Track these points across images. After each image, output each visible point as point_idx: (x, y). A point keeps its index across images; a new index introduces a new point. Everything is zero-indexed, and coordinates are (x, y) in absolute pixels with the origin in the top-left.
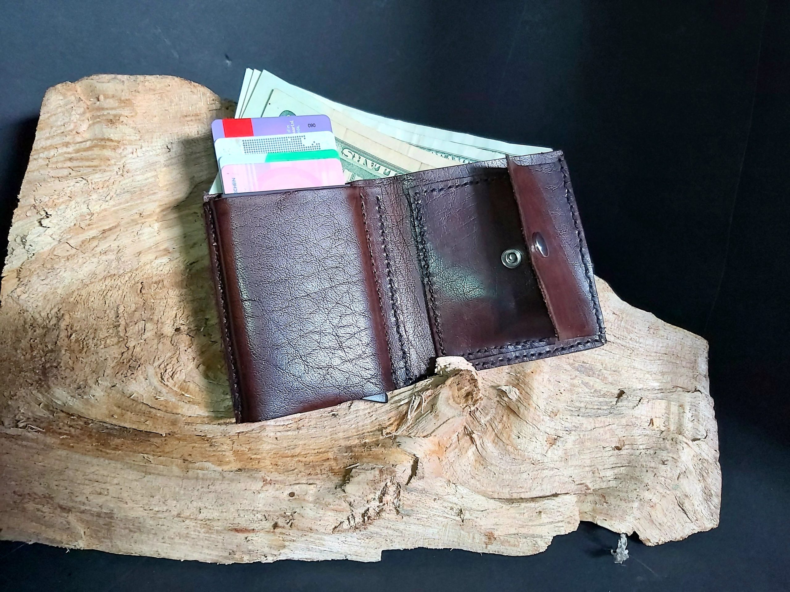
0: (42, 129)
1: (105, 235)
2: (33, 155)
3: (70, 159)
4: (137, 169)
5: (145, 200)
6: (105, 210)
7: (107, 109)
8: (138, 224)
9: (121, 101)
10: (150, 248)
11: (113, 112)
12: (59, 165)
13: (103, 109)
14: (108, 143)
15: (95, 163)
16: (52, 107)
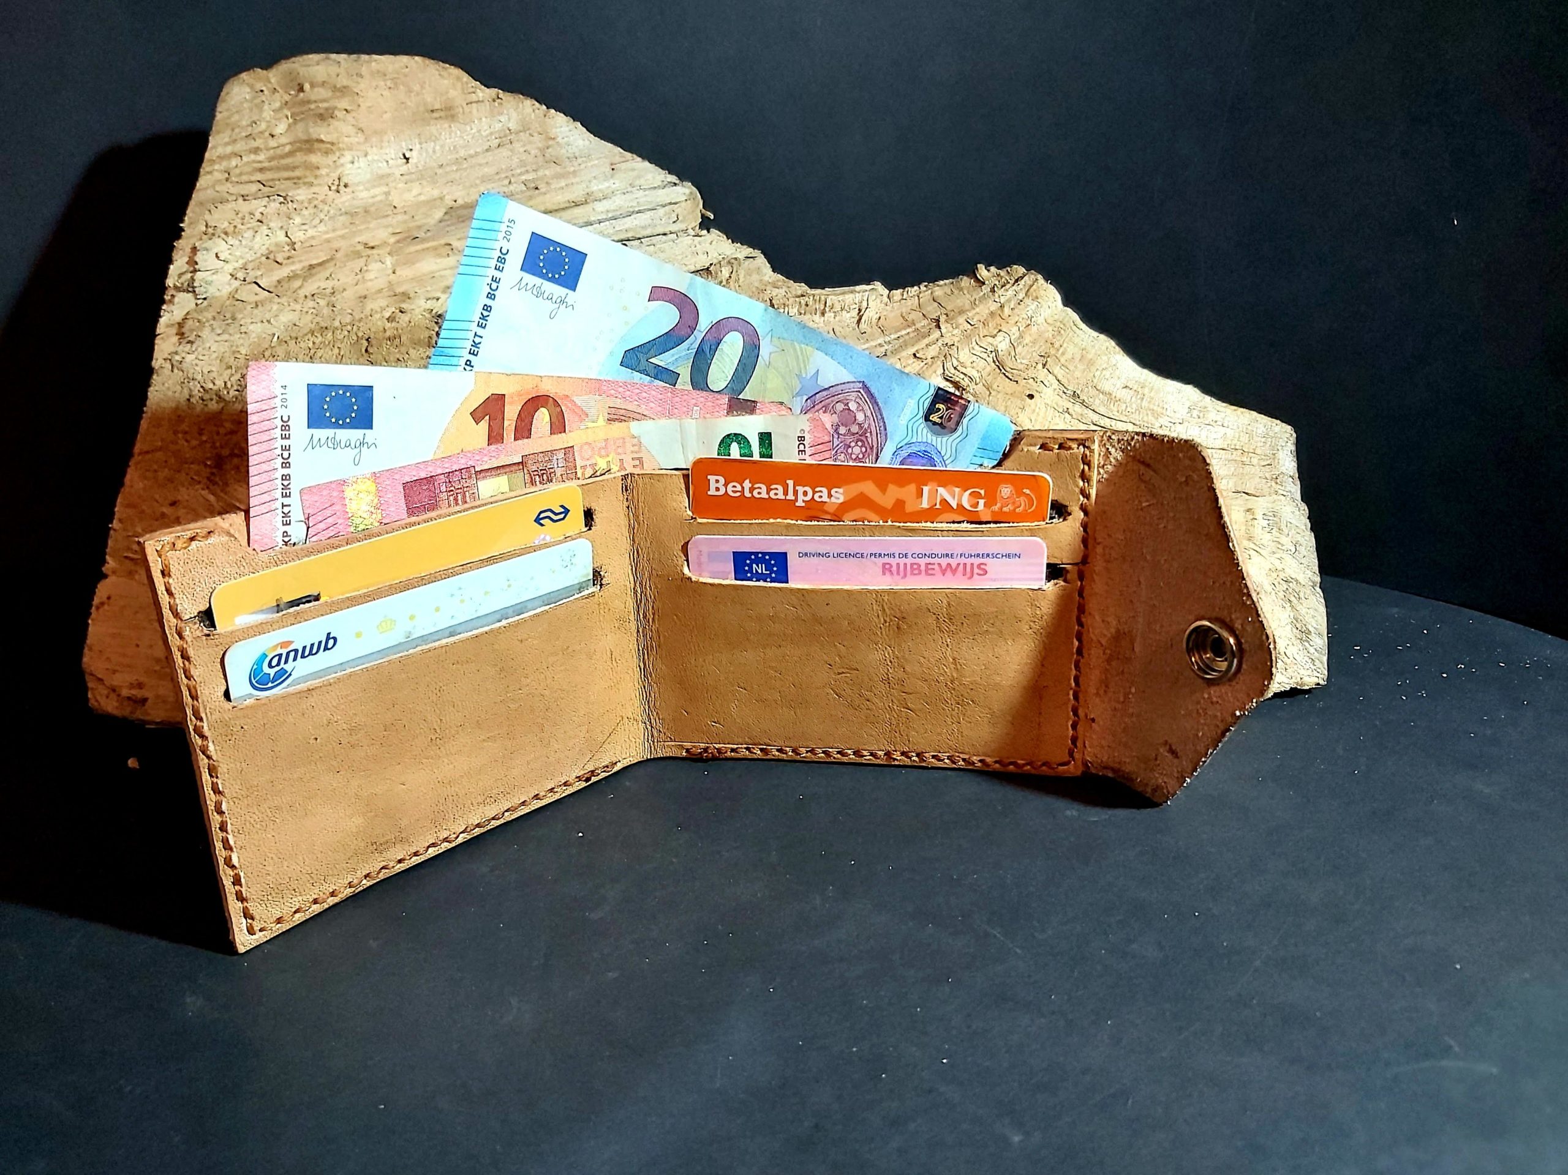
0: (218, 132)
1: (314, 271)
2: (205, 167)
3: (261, 170)
4: (360, 182)
5: (371, 226)
6: (313, 238)
7: (315, 102)
8: (362, 257)
9: (335, 89)
10: (380, 291)
11: (325, 105)
12: (245, 178)
13: (309, 102)
14: (316, 145)
15: (297, 173)
16: (233, 103)
